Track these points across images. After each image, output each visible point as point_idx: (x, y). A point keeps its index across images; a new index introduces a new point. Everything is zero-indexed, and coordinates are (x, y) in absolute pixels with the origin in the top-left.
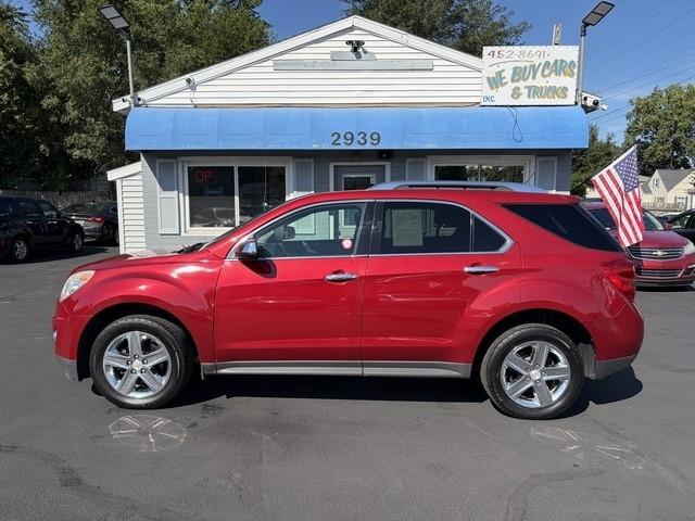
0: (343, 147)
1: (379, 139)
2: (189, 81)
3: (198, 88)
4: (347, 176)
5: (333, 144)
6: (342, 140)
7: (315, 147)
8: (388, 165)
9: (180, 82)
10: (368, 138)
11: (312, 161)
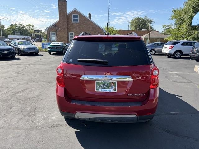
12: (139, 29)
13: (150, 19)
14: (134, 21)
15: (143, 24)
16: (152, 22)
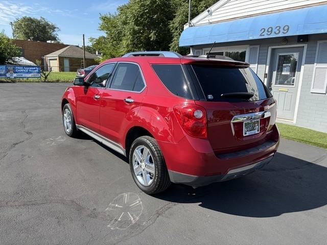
0: (266, 37)
1: (288, 29)
2: (209, 11)
3: (213, 14)
4: (280, 54)
5: (261, 35)
6: (266, 32)
7: (251, 38)
8: (305, 46)
9: (206, 13)
10: (281, 30)
11: (258, 46)
12: (33, 39)
13: (51, 24)
14: (23, 24)
15: (41, 31)
16: (56, 29)
